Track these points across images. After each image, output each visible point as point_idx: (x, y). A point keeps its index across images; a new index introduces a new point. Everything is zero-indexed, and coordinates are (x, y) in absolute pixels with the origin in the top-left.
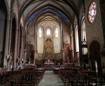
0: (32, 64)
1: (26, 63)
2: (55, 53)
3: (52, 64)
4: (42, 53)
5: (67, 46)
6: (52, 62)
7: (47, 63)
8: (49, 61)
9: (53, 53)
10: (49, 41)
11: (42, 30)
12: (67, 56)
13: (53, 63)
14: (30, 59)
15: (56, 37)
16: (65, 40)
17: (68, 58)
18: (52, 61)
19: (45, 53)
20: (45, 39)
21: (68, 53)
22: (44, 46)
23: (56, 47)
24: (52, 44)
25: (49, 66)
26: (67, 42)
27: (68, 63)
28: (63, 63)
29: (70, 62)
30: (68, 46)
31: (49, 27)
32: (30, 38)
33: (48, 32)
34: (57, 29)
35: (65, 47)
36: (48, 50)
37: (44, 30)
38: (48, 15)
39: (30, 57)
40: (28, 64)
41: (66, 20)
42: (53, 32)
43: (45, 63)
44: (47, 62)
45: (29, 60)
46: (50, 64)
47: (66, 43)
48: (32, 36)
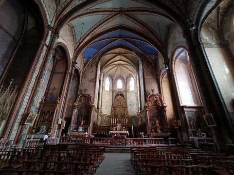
0: (85, 132)
1: (75, 129)
2: (129, 115)
3: (125, 134)
4: (110, 114)
5: (153, 99)
6: (126, 131)
7: (114, 132)
8: (119, 126)
9: (126, 116)
10: (120, 96)
11: (111, 80)
12: (155, 119)
13: (128, 132)
14: (83, 121)
15: (131, 90)
16: (149, 89)
17: (157, 122)
18: (125, 127)
19: (113, 116)
20: (114, 94)
21: (155, 111)
22: (113, 104)
23: (131, 105)
24: (125, 101)
25: (119, 138)
26: (153, 91)
27: (158, 132)
28: (148, 133)
29: (162, 130)
30: (155, 99)
31: (121, 77)
32: (87, 85)
33: (120, 85)
34: (132, 79)
35: (149, 100)
36: (119, 110)
37: (113, 81)
38: (120, 54)
39: (83, 119)
40: (78, 132)
41: (149, 56)
42: (126, 83)
43: (111, 132)
44: (116, 130)
45: (80, 124)
46: (121, 134)
47: (151, 93)
48: (90, 81)
